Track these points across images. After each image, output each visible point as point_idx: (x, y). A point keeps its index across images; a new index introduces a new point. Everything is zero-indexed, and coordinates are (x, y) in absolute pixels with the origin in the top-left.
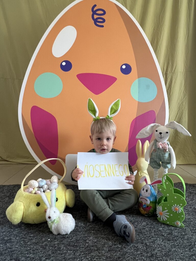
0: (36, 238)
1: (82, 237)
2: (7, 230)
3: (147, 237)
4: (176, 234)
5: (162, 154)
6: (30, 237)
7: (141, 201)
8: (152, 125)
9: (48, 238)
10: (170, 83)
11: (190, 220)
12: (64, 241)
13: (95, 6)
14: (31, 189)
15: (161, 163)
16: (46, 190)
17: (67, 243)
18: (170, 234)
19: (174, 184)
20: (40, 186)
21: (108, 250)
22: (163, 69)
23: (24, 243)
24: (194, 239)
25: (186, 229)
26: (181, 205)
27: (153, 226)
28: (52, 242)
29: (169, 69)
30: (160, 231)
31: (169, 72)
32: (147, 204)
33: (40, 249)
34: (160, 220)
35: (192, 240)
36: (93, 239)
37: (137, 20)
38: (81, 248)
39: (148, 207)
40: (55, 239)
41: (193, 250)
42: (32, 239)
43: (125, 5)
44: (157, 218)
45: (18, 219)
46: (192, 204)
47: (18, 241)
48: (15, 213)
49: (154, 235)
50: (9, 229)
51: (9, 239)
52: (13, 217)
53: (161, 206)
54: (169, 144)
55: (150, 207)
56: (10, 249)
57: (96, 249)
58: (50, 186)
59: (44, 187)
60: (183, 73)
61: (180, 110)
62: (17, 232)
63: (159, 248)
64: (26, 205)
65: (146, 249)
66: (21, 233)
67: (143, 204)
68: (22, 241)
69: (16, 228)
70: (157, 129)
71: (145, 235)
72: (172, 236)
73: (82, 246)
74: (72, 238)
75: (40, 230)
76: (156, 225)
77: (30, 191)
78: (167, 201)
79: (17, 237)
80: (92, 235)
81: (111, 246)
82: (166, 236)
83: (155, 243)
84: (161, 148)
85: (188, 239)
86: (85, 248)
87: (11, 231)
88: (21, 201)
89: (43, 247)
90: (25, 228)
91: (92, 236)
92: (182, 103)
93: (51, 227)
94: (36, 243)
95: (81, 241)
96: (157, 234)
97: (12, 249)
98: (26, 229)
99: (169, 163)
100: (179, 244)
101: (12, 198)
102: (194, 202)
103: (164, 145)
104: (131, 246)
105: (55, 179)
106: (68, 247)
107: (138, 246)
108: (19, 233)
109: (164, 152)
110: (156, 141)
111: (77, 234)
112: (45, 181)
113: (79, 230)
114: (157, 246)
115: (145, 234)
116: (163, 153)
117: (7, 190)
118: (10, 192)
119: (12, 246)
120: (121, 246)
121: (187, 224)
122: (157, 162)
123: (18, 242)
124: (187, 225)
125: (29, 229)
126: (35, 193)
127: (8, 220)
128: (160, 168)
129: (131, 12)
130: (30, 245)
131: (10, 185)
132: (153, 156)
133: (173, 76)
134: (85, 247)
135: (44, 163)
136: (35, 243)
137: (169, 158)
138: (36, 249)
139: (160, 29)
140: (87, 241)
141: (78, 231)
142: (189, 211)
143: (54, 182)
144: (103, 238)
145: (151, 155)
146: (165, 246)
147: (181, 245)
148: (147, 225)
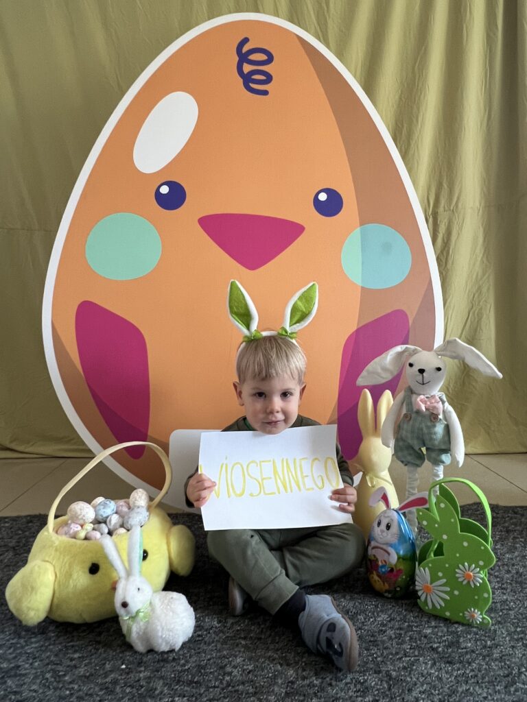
0: (88, 663)
1: (213, 658)
2: (8, 640)
3: (392, 654)
4: (469, 645)
5: (428, 428)
6: (72, 660)
7: (374, 556)
8: (399, 349)
9: (120, 662)
10: (446, 236)
11: (508, 605)
12: (163, 669)
13: (246, 40)
14: (75, 528)
15: (424, 449)
16: (117, 529)
17: (173, 676)
18: (454, 644)
19: (460, 507)
20: (100, 518)
21: (286, 692)
22: (426, 201)
23: (55, 678)
24: (518, 658)
25: (495, 631)
26: (481, 563)
27: (406, 624)
28: (132, 672)
29: (443, 202)
30: (425, 637)
31: (441, 210)
32: (390, 562)
33: (97, 695)
34: (427, 608)
35: (514, 660)
36: (244, 663)
37: (355, 77)
38: (210, 688)
39: (392, 570)
40: (139, 663)
41: (516, 690)
42: (75, 667)
43: (324, 40)
44: (418, 600)
45: (38, 610)
46: (510, 561)
47: (36, 673)
48: (31, 593)
49: (410, 648)
50: (13, 639)
51: (13, 667)
52: (25, 604)
53: (427, 569)
54: (444, 398)
55: (400, 571)
56: (15, 695)
57: (251, 690)
58: (126, 517)
59: (110, 521)
60: (478, 213)
61: (474, 308)
62: (36, 648)
63: (422, 685)
64: (60, 570)
65: (389, 689)
66: (46, 649)
67: (380, 564)
68: (49, 672)
69: (33, 636)
70: (411, 361)
71: (386, 648)
72: (460, 650)
73: (213, 682)
74: (187, 662)
75: (98, 639)
76: (416, 622)
77: (72, 531)
78: (442, 554)
79: (36, 662)
80: (240, 651)
81: (292, 683)
82: (444, 651)
83: (412, 670)
84: (424, 409)
85: (501, 658)
86: (223, 689)
87: (20, 643)
88: (47, 559)
89: (107, 688)
90: (57, 635)
91: (241, 655)
92: (479, 289)
93: (129, 630)
94: (87, 677)
95: (212, 670)
96: (417, 646)
97: (21, 696)
98: (61, 639)
99: (447, 450)
100: (477, 671)
101: (22, 551)
102: (516, 557)
103: (431, 403)
104: (348, 680)
105: (140, 497)
106: (177, 687)
107: (365, 681)
108: (41, 650)
109: (431, 421)
110: (411, 392)
111: (201, 650)
112: (112, 505)
113: (206, 639)
114: (418, 679)
115: (385, 646)
116: (429, 424)
117: (9, 532)
118: (18, 537)
119: (22, 685)
120: (320, 680)
121: (500, 616)
122: (413, 448)
123: (39, 673)
124: (499, 619)
125: (68, 638)
126: (86, 538)
127: (12, 614)
128: (422, 464)
129: (340, 55)
130: (71, 683)
131: (18, 517)
132: (404, 432)
133: (454, 219)
134: (221, 686)
135: (111, 455)
136: (85, 676)
137: (446, 439)
138: (86, 695)
139: (415, 98)
140: (228, 669)
141: (202, 640)
142: (505, 580)
143: (138, 507)
144: (271, 659)
145: (398, 429)
146: (440, 679)
147: (483, 674)
148: (390, 621)
